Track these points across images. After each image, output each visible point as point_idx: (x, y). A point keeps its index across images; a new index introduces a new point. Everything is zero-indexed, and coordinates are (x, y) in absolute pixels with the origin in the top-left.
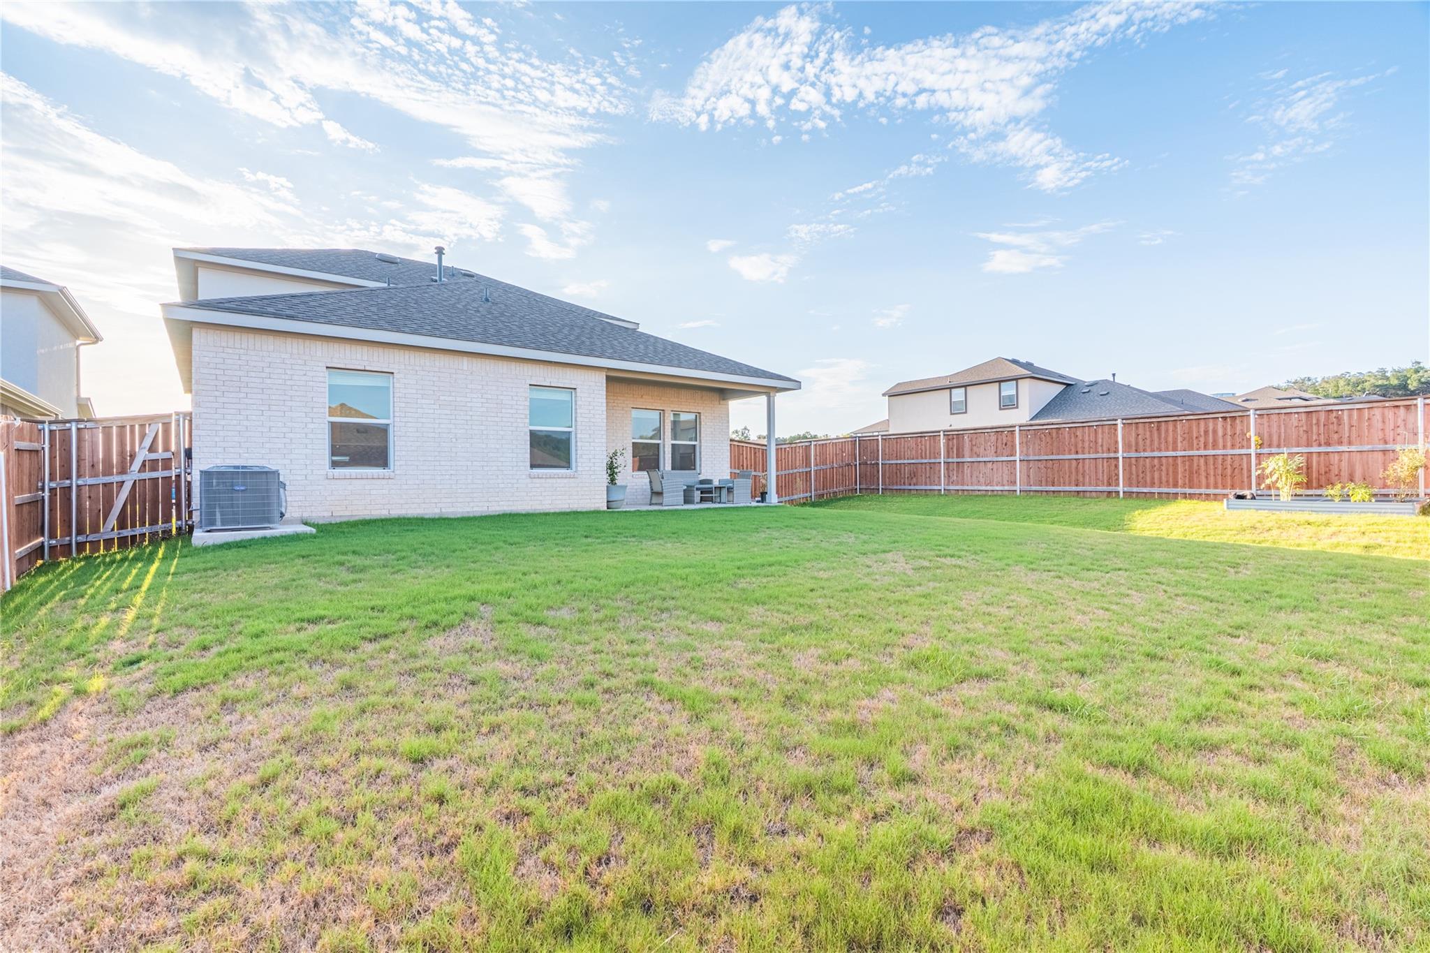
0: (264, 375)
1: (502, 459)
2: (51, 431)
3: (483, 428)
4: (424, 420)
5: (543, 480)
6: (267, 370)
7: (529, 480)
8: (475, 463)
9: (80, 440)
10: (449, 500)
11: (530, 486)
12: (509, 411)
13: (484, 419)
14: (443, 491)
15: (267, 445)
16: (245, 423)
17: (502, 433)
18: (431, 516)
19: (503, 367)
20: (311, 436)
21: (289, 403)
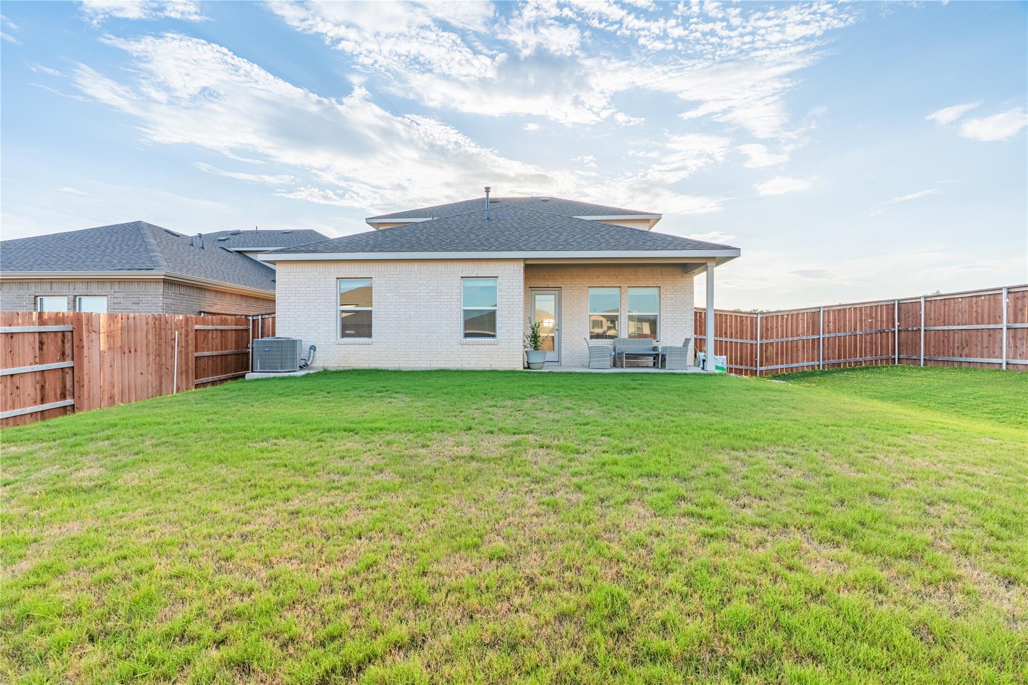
0: (307, 286)
1: (440, 331)
2: (253, 320)
3: (427, 310)
4: (390, 307)
5: (470, 346)
6: (308, 283)
7: (460, 346)
8: (422, 334)
9: (263, 324)
10: (405, 359)
11: (460, 350)
12: (446, 297)
13: (428, 303)
14: (401, 353)
15: (308, 325)
16: (298, 313)
17: (440, 313)
18: (393, 369)
19: (441, 267)
20: (328, 319)
21: (318, 301)
